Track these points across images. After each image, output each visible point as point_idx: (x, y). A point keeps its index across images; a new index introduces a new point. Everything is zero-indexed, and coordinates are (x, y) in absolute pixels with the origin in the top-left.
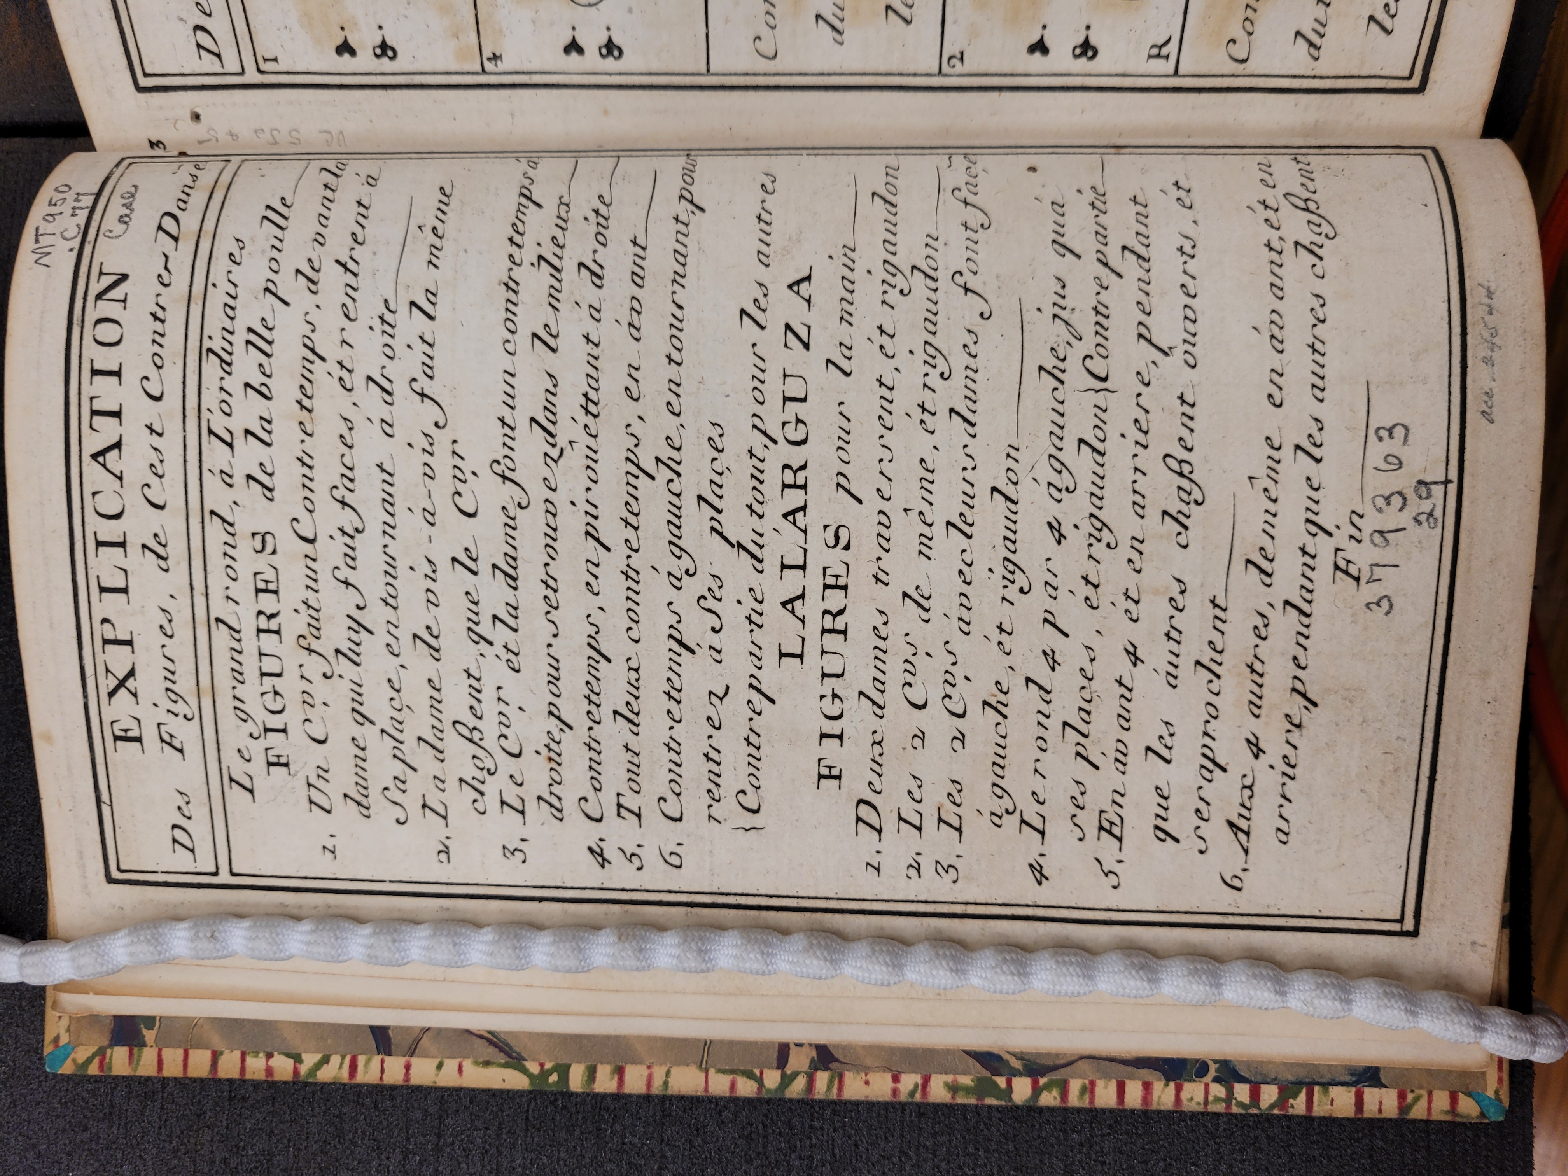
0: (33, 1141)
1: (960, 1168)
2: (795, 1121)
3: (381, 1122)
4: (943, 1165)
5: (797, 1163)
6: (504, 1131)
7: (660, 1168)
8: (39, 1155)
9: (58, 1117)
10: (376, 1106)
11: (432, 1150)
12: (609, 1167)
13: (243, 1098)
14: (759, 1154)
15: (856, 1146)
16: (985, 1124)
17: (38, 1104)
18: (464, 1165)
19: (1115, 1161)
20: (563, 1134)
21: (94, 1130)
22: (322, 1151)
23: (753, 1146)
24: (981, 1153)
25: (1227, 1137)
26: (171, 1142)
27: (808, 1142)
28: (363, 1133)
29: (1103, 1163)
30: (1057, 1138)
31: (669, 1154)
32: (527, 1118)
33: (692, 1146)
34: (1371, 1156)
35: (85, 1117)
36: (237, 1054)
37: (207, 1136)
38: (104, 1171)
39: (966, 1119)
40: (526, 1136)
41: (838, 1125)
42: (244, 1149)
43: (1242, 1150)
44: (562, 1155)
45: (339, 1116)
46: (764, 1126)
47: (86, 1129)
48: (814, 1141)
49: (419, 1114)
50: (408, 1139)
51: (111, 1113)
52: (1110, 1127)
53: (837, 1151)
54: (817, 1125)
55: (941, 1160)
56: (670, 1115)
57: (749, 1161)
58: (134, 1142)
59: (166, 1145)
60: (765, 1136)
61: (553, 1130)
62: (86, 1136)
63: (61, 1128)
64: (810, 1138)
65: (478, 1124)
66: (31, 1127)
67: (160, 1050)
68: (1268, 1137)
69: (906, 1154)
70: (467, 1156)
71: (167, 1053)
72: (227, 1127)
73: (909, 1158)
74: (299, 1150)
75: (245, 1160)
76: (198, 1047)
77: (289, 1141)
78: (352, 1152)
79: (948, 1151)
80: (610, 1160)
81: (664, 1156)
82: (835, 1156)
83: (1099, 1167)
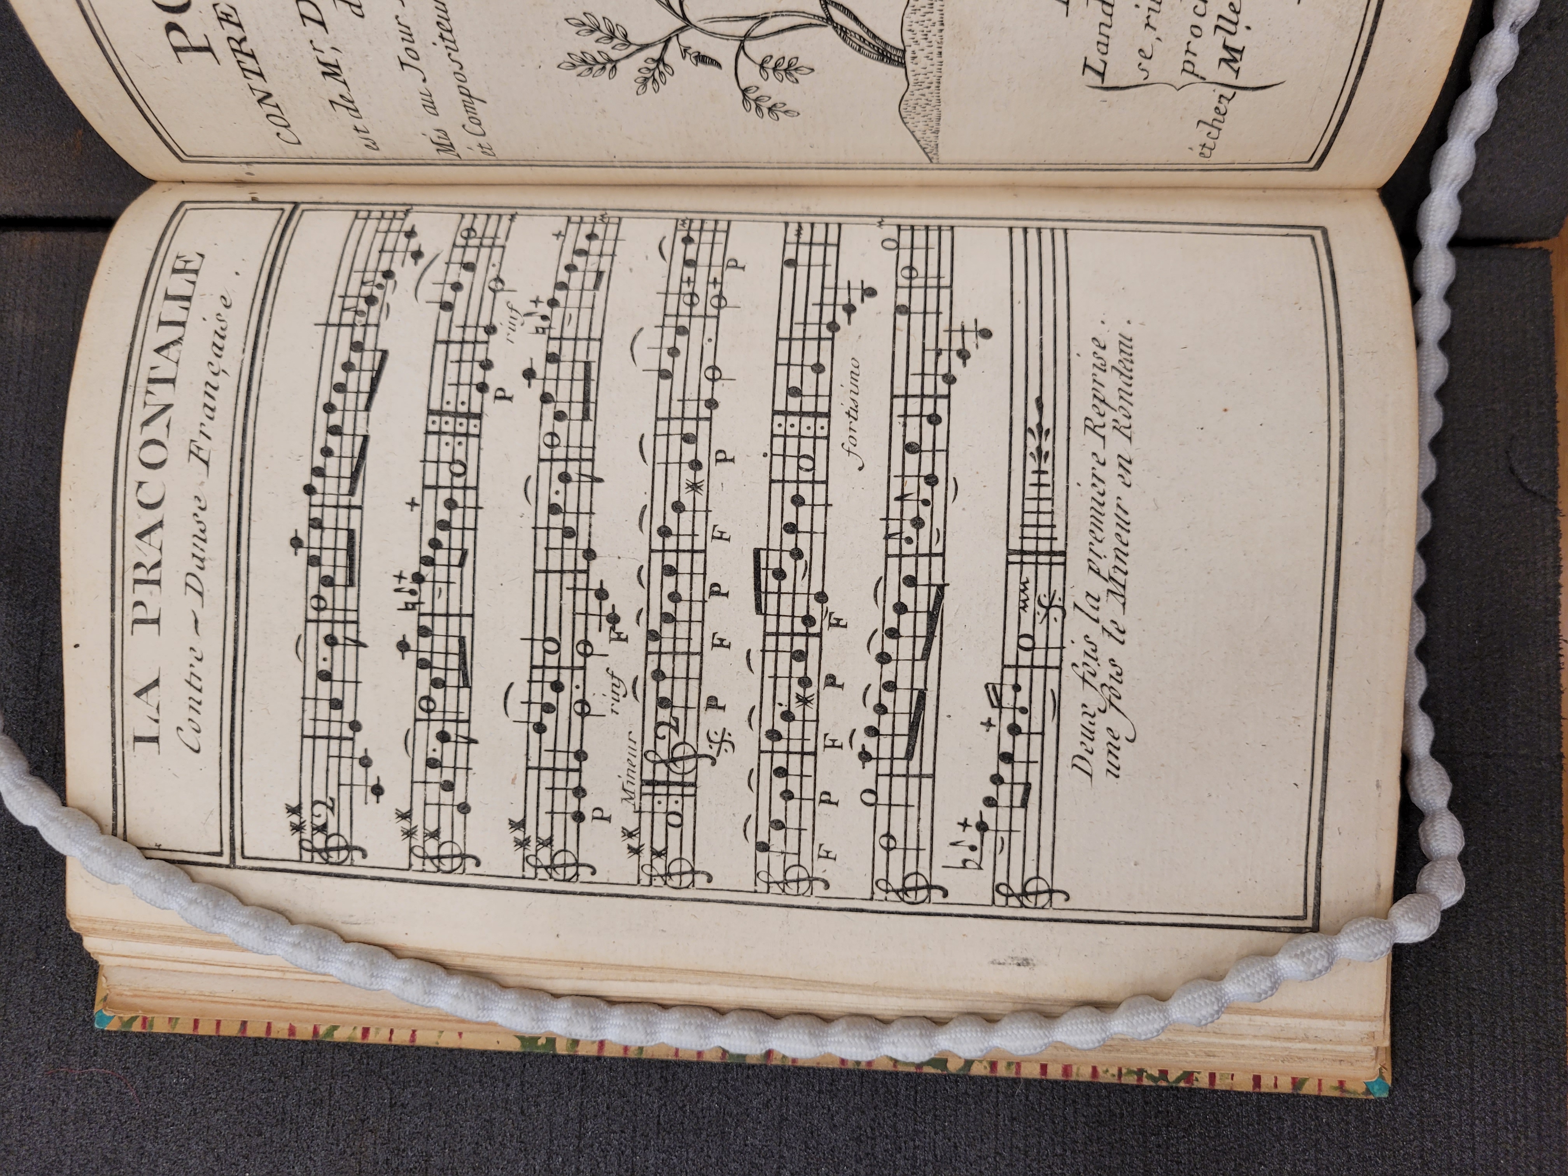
0: (213, 1146)
1: (1049, 1167)
2: (901, 1126)
3: (527, 1127)
4: (1035, 1165)
5: (902, 1163)
6: (638, 1134)
7: (779, 1168)
8: (218, 1158)
9: (235, 1123)
10: (522, 1112)
11: (574, 1151)
12: (733, 1166)
13: (402, 1105)
14: (868, 1154)
15: (956, 1147)
16: (1072, 1128)
17: (216, 1112)
18: (601, 1165)
19: (1190, 1162)
20: (691, 1137)
21: (268, 1135)
22: (474, 1153)
23: (862, 1147)
24: (1068, 1153)
25: (1290, 1139)
26: (338, 1145)
27: (911, 1144)
28: (512, 1136)
29: (1179, 1163)
30: (1137, 1141)
31: (786, 1154)
32: (659, 1123)
33: (807, 1147)
34: (1421, 1157)
35: (259, 1122)
37: (370, 1139)
38: (278, 1171)
39: (1054, 1123)
40: (658, 1138)
41: (938, 1128)
42: (404, 1151)
43: (1304, 1151)
44: (691, 1155)
45: (490, 1121)
46: (872, 1129)
47: (260, 1134)
48: (917, 1143)
49: (561, 1120)
50: (551, 1141)
51: (283, 1120)
52: (1185, 1130)
53: (938, 1152)
54: (920, 1128)
55: (1032, 1160)
56: (787, 1119)
57: (859, 1161)
58: (305, 1145)
59: (333, 1147)
60: (872, 1139)
61: (682, 1133)
62: (260, 1140)
63: (237, 1133)
64: (914, 1141)
65: (614, 1127)
66: (210, 1133)
68: (1328, 1139)
69: (1001, 1154)
70: (605, 1157)
72: (389, 1131)
73: (1004, 1158)
74: (454, 1151)
75: (405, 1161)
77: (445, 1143)
78: (502, 1153)
79: (1038, 1152)
80: (734, 1161)
81: (782, 1157)
82: (936, 1156)
83: (1176, 1167)
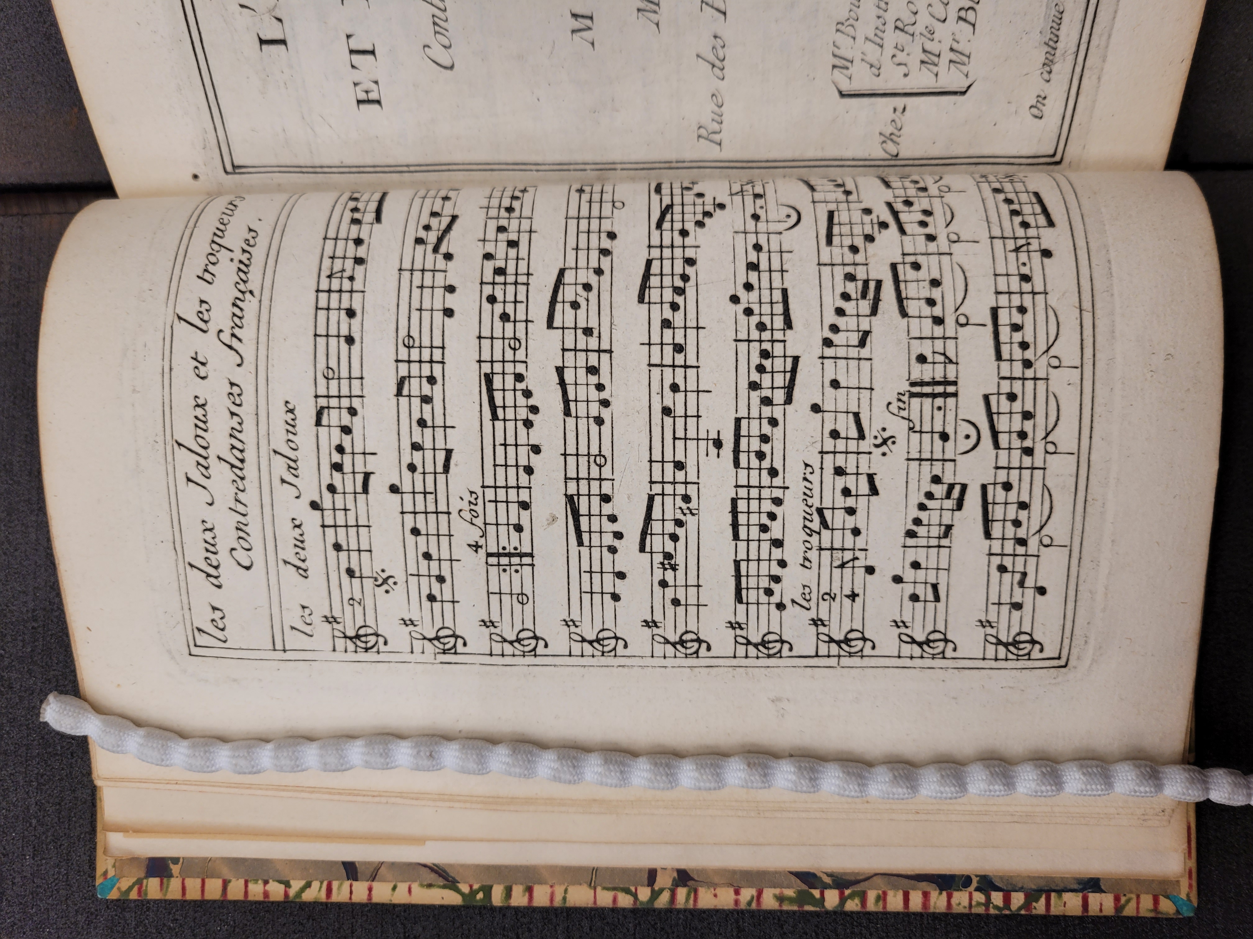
36: (242, 882)
67: (183, 880)
71: (189, 882)
76: (212, 877)
